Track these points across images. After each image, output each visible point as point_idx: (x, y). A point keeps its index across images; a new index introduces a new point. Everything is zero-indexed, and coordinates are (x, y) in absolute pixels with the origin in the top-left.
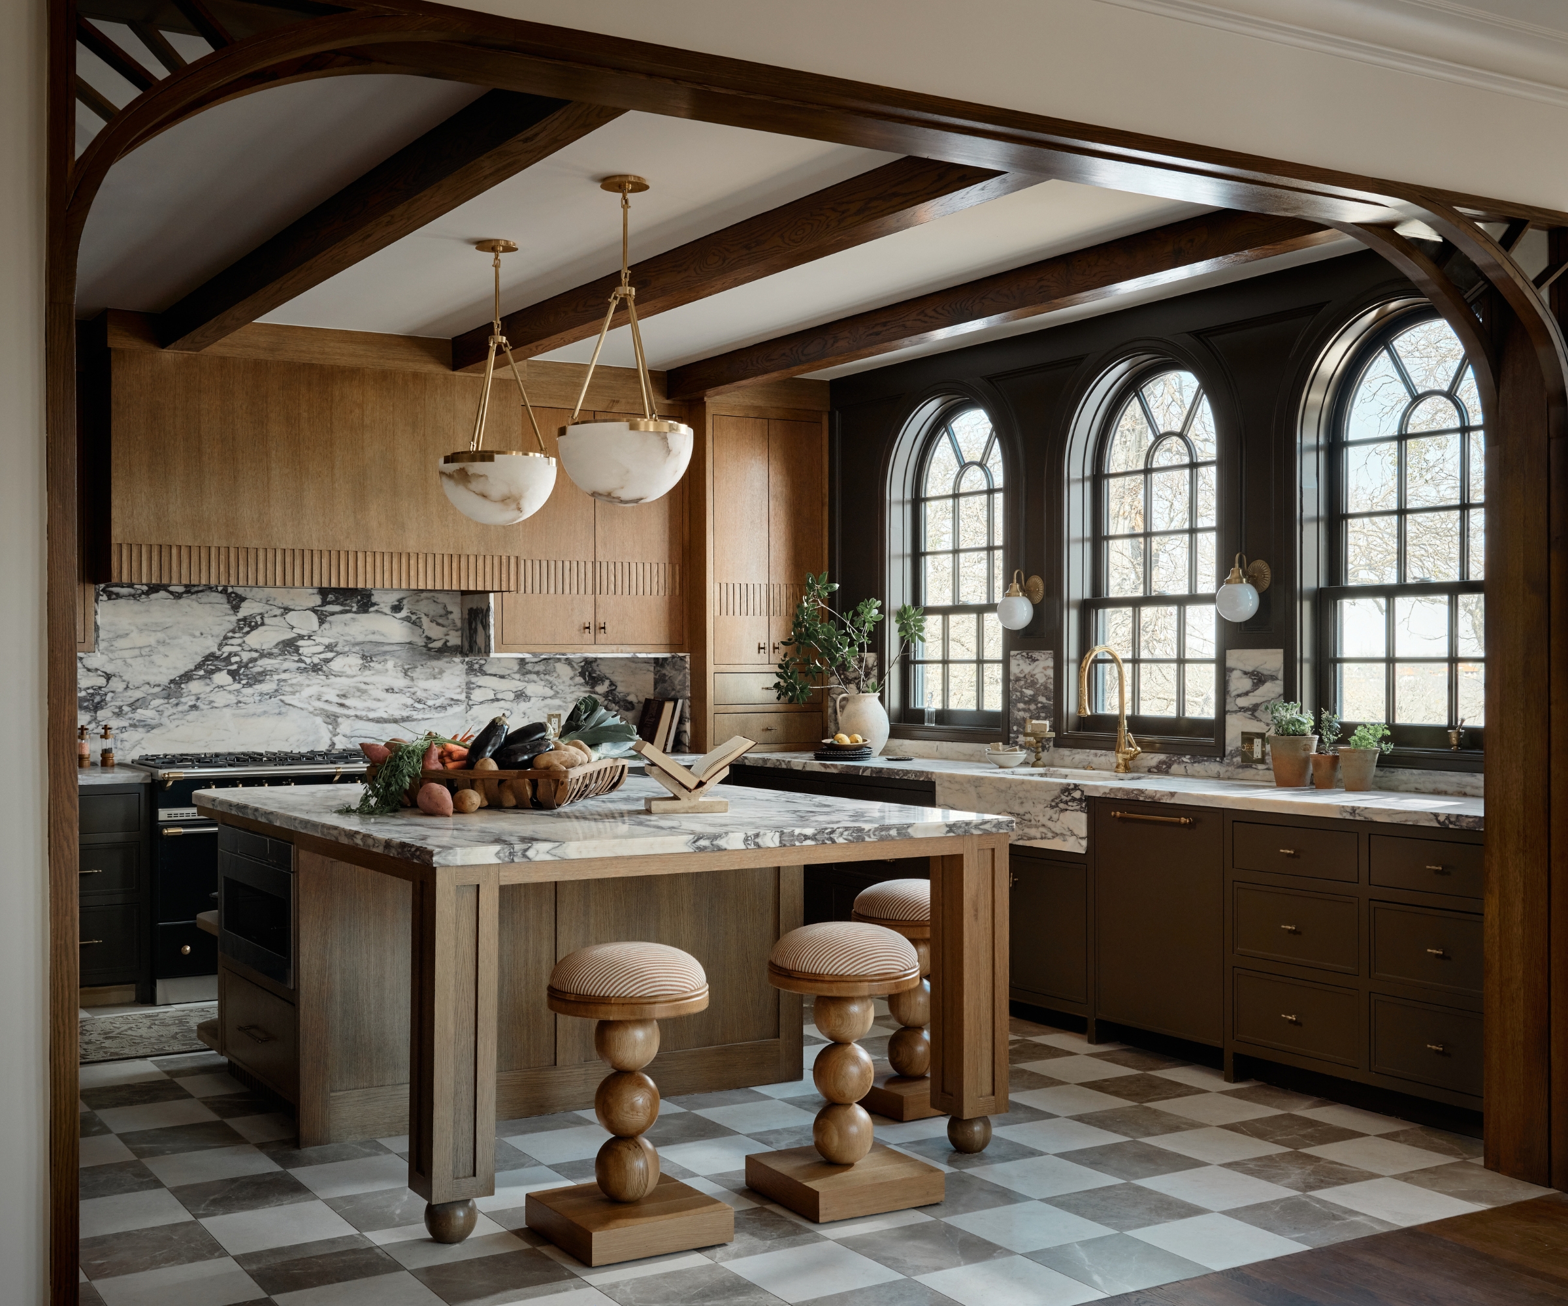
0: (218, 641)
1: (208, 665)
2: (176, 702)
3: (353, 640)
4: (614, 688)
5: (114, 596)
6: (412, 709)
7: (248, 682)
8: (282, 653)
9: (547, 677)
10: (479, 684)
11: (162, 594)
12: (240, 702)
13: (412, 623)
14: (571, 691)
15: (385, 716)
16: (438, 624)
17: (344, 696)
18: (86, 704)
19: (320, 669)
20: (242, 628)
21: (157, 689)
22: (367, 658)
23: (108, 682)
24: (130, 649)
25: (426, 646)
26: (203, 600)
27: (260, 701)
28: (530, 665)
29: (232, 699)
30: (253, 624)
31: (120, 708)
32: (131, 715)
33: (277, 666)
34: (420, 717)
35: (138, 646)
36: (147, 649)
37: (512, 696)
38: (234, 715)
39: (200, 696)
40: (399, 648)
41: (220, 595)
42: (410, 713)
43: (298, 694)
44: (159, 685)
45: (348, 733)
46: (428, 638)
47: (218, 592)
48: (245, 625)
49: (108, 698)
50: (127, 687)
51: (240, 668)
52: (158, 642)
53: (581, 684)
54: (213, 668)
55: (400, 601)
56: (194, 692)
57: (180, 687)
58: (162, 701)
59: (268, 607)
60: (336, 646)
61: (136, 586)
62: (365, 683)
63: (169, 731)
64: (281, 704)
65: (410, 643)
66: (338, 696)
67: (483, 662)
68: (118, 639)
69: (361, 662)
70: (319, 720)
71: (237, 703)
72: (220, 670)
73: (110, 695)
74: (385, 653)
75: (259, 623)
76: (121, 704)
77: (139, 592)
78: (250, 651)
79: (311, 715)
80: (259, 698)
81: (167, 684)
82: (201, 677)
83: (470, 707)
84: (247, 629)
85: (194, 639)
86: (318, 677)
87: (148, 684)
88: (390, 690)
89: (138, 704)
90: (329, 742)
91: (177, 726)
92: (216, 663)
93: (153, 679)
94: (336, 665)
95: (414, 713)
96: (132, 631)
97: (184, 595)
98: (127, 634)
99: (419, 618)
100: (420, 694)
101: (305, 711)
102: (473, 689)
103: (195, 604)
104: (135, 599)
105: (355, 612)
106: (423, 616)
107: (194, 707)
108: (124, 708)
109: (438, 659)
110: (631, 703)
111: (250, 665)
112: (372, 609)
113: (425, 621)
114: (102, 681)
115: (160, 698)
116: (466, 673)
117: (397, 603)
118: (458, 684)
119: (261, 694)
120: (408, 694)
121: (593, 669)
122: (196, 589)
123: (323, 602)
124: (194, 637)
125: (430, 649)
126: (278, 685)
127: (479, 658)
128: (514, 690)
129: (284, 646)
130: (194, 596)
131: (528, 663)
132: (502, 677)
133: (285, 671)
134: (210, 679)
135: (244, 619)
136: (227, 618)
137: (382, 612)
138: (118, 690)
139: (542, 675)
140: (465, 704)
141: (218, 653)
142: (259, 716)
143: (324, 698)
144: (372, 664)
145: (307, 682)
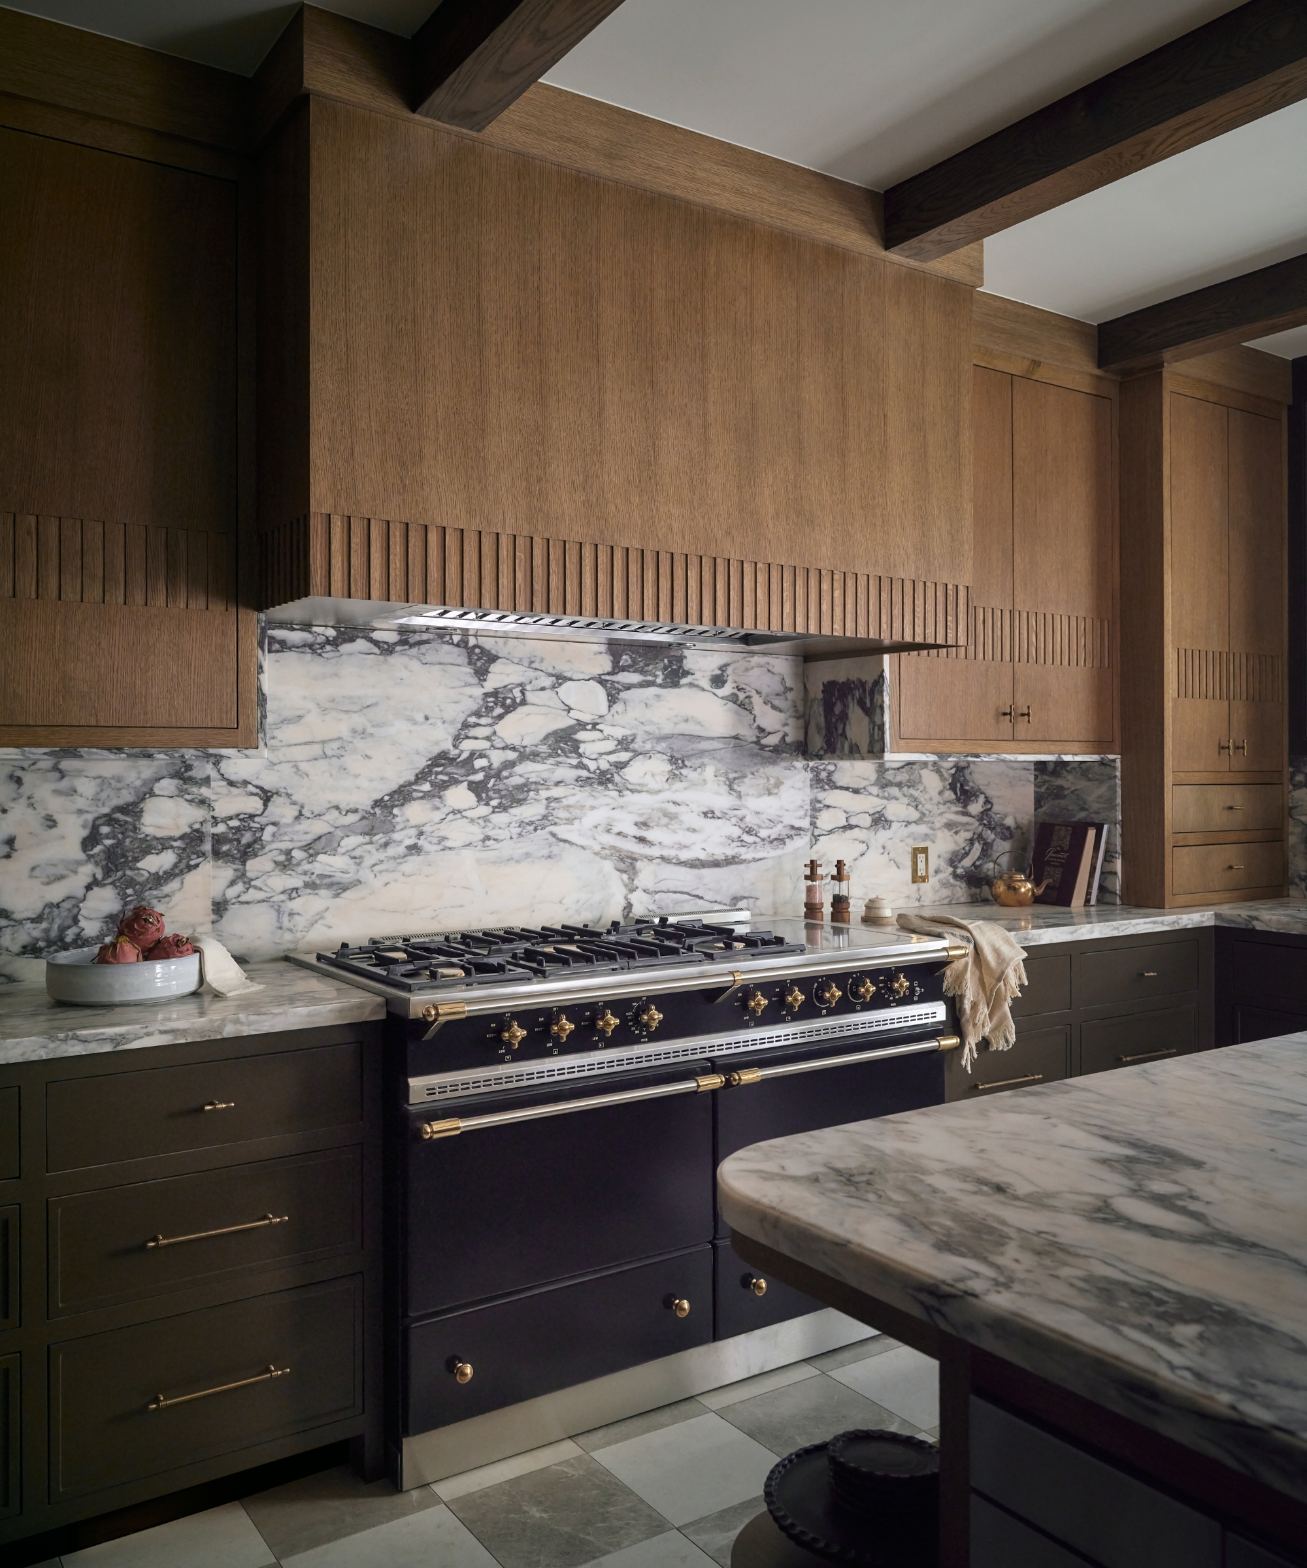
0: (453, 730)
1: (437, 773)
2: (383, 841)
3: (657, 732)
4: (989, 806)
5: (276, 646)
6: (739, 844)
7: (500, 804)
8: (553, 754)
9: (912, 791)
10: (827, 802)
11: (361, 644)
12: (488, 838)
13: (739, 706)
14: (939, 811)
15: (702, 856)
16: (774, 707)
17: (644, 825)
18: (225, 848)
19: (610, 780)
20: (491, 709)
21: (352, 818)
22: (677, 761)
23: (265, 805)
24: (306, 744)
25: (757, 743)
26: (428, 659)
27: (520, 835)
28: (891, 772)
29: (476, 832)
30: (509, 701)
31: (288, 853)
32: (306, 866)
33: (545, 775)
34: (749, 856)
35: (319, 739)
36: (335, 745)
37: (867, 821)
38: (478, 861)
39: (424, 829)
40: (721, 746)
41: (456, 650)
42: (737, 850)
43: (576, 822)
44: (355, 811)
45: (651, 887)
46: (761, 730)
47: (452, 644)
48: (496, 704)
49: (267, 835)
50: (301, 814)
51: (487, 778)
52: (354, 731)
53: (950, 802)
54: (445, 778)
55: (723, 668)
56: (413, 822)
57: (391, 813)
58: (360, 839)
59: (531, 674)
60: (633, 741)
61: (315, 629)
62: (674, 803)
63: (373, 893)
64: (552, 839)
65: (736, 737)
66: (636, 824)
67: (831, 768)
68: (284, 726)
69: (669, 767)
70: (608, 866)
71: (484, 841)
72: (456, 782)
73: (270, 829)
74: (702, 753)
75: (518, 700)
76: (289, 845)
77: (321, 639)
78: (503, 748)
79: (597, 858)
80: (519, 830)
81: (369, 809)
82: (426, 796)
83: (816, 838)
84: (499, 711)
85: (413, 728)
86: (607, 793)
87: (337, 808)
88: (709, 814)
89: (318, 846)
90: (623, 903)
91: (386, 884)
92: (450, 769)
93: (346, 801)
94: (635, 772)
95: (743, 850)
96: (309, 711)
97: (398, 648)
98: (300, 717)
99: (748, 697)
100: (751, 820)
101: (588, 851)
102: (820, 810)
103: (415, 665)
104: (314, 651)
105: (660, 686)
106: (753, 693)
107: (414, 849)
108: (294, 853)
109: (774, 763)
110: (1008, 828)
111: (505, 773)
112: (684, 681)
113: (757, 701)
114: (255, 804)
115: (356, 834)
116: (811, 786)
117: (719, 672)
118: (799, 803)
119: (521, 824)
120: (734, 820)
121: (965, 779)
122: (417, 637)
123: (614, 667)
124: (415, 723)
125: (763, 747)
126: (547, 807)
127: (826, 762)
128: (872, 811)
129: (557, 741)
130: (414, 651)
131: (888, 770)
132: (856, 791)
133: (557, 783)
134: (440, 797)
135: (495, 694)
136: (469, 691)
137: (697, 686)
138: (284, 821)
139: (905, 788)
140: (809, 834)
141: (454, 752)
142: (518, 861)
143: (616, 830)
144: (684, 771)
145: (590, 802)
